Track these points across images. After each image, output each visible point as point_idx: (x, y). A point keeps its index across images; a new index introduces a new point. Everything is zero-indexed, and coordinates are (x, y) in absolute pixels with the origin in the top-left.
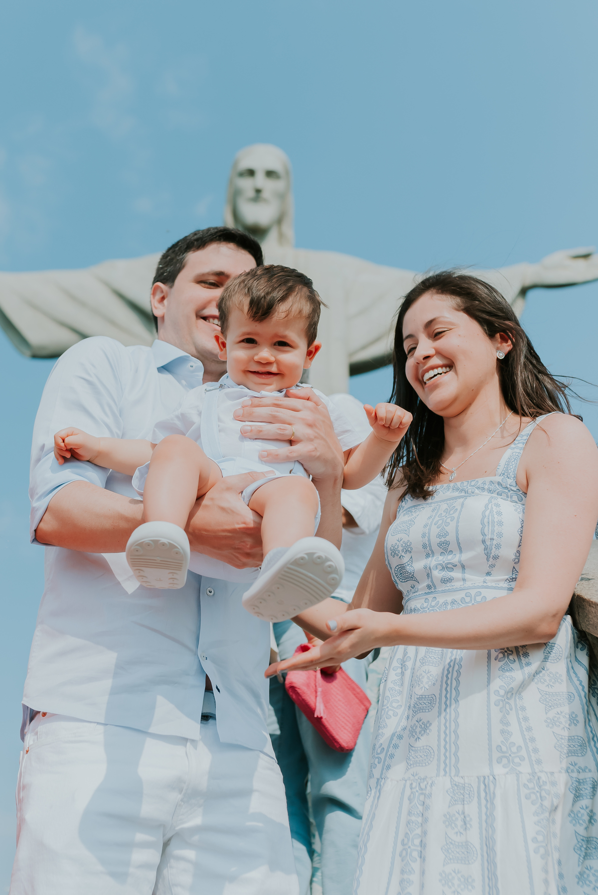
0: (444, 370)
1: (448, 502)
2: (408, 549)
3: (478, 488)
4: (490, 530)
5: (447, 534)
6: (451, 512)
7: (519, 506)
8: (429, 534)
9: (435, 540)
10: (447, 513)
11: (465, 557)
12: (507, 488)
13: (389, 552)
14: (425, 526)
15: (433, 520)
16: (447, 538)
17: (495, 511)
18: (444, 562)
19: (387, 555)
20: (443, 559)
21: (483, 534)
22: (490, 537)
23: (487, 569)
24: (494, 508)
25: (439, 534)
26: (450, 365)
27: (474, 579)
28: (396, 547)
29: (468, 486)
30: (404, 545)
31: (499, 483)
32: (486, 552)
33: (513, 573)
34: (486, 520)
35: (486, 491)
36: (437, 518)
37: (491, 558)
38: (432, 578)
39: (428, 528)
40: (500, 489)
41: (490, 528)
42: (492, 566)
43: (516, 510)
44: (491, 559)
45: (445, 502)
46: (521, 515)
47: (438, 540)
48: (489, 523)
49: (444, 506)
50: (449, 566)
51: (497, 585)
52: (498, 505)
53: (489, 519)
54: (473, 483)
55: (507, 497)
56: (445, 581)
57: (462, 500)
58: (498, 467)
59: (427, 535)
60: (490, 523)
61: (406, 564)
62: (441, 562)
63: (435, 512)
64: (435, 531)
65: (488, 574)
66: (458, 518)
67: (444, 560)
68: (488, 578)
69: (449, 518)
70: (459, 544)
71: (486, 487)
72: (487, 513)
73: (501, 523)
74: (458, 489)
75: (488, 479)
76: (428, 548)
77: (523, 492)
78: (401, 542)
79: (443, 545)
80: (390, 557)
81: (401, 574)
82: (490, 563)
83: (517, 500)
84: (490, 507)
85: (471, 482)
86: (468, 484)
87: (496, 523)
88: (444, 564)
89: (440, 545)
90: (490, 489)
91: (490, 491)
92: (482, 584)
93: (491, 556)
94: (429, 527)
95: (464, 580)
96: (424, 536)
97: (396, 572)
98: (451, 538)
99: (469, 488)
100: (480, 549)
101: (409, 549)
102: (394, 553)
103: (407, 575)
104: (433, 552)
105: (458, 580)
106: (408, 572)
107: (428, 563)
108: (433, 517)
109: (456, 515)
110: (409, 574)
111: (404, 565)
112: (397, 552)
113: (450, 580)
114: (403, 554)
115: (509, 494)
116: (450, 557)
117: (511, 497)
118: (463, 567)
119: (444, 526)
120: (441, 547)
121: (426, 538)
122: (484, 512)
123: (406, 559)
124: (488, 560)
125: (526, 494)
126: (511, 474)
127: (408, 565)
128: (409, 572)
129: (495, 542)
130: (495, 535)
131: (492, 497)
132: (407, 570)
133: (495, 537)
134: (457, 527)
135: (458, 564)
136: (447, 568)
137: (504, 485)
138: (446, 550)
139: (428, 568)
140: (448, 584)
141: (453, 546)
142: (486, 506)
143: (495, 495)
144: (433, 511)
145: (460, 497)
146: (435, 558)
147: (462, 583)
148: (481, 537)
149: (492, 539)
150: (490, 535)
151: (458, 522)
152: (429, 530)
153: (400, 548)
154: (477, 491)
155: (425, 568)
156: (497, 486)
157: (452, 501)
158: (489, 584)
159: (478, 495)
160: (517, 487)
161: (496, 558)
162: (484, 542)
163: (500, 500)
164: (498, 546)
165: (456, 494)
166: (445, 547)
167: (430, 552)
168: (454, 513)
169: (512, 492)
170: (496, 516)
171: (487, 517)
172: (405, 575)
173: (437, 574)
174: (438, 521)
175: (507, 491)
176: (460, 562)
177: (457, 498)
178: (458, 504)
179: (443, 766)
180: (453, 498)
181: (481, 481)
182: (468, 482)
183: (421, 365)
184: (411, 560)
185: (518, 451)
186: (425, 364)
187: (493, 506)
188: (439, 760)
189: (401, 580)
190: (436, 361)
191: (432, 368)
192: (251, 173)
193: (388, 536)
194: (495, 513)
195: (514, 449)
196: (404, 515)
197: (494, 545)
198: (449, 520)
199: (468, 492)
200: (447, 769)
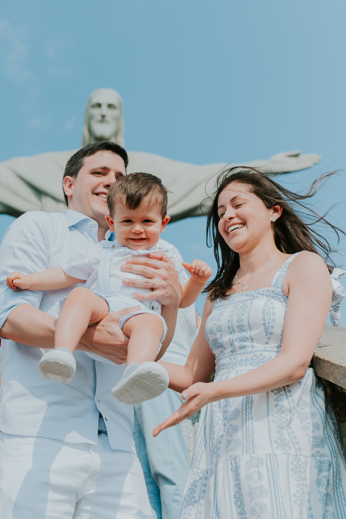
0: (240, 226)
1: (243, 302)
2: (219, 330)
3: (260, 294)
4: (268, 318)
5: (242, 320)
6: (245, 308)
7: (284, 304)
8: (232, 320)
9: (235, 324)
10: (242, 309)
11: (253, 333)
13: (208, 332)
14: (230, 316)
15: (234, 313)
16: (243, 323)
17: (271, 307)
18: (241, 336)
19: (207, 333)
20: (240, 335)
21: (264, 320)
22: (268, 322)
23: (266, 340)
24: (270, 305)
25: (238, 320)
26: (244, 223)
27: (259, 346)
28: (212, 329)
29: (254, 293)
30: (217, 327)
31: (272, 291)
32: (265, 330)
33: (281, 343)
34: (265, 312)
35: (265, 296)
36: (236, 312)
37: (269, 334)
38: (234, 346)
39: (231, 317)
40: (273, 294)
41: (268, 316)
42: (269, 338)
43: (283, 306)
44: (268, 335)
45: (241, 302)
46: (285, 309)
47: (237, 324)
48: (267, 313)
49: (240, 305)
50: (244, 339)
51: (272, 350)
52: (272, 304)
53: (267, 311)
54: (257, 291)
55: (278, 299)
56: (241, 348)
57: (251, 301)
58: (272, 282)
59: (231, 321)
60: (268, 313)
61: (218, 338)
62: (239, 337)
63: (235, 308)
64: (235, 319)
65: (267, 343)
66: (249, 311)
67: (241, 335)
68: (267, 345)
69: (243, 311)
70: (249, 326)
71: (265, 293)
72: (266, 308)
73: (274, 314)
74: (248, 295)
75: (266, 289)
76: (231, 329)
77: (287, 296)
78: (216, 326)
79: (240, 327)
80: (209, 335)
81: (215, 344)
82: (268, 337)
83: (283, 301)
84: (267, 304)
85: (256, 291)
86: (254, 292)
87: (271, 314)
88: (241, 338)
89: (238, 327)
90: (267, 295)
91: (267, 296)
92: (263, 349)
93: (269, 332)
94: (232, 316)
95: (253, 347)
96: (229, 322)
97: (212, 343)
98: (245, 322)
99: (255, 294)
100: (262, 329)
101: (220, 330)
102: (211, 332)
103: (218, 344)
104: (234, 331)
105: (249, 347)
106: (219, 343)
107: (232, 337)
108: (234, 311)
109: (248, 310)
110: (220, 344)
111: (217, 339)
112: (213, 332)
113: (244, 347)
114: (216, 333)
115: (279, 297)
116: (244, 333)
117: (280, 299)
118: (252, 339)
119: (241, 316)
120: (239, 328)
121: (230, 323)
122: (264, 307)
123: (218, 336)
124: (266, 335)
125: (288, 297)
126: (279, 286)
127: (220, 339)
128: (220, 343)
129: (271, 325)
130: (271, 320)
131: (269, 299)
132: (219, 342)
133: (271, 322)
134: (249, 316)
135: (249, 338)
136: (243, 340)
137: (275, 292)
138: (242, 329)
139: (231, 340)
140: (244, 350)
141: (246, 327)
142: (266, 304)
143: (270, 298)
144: (234, 307)
145: (250, 299)
146: (235, 334)
147: (251, 349)
148: (262, 322)
149: (269, 323)
150: (268, 320)
151: (249, 313)
152: (232, 318)
153: (215, 329)
154: (259, 296)
155: (230, 340)
156: (271, 293)
157: (245, 302)
158: (267, 349)
159: (260, 298)
160: (283, 294)
161: (271, 334)
162: (264, 324)
163: (273, 301)
164: (273, 327)
165: (247, 298)
166: (241, 328)
167: (232, 331)
168: (246, 308)
169: (280, 296)
170: (271, 310)
171: (266, 310)
172: (217, 345)
173: (237, 344)
174: (237, 313)
175: (277, 295)
176: (250, 336)
177: (247, 300)
178: (248, 303)
179: (245, 449)
180: (245, 300)
181: (261, 290)
182: (254, 291)
183: (227, 222)
184: (221, 336)
185: (283, 272)
186: (229, 222)
187: (269, 304)
188: (243, 446)
189: (215, 348)
190: (236, 220)
191: (234, 224)
192: (99, 105)
193: (207, 323)
194: (271, 308)
195: (281, 271)
196: (216, 311)
197: (270, 326)
198: (243, 313)
199: (254, 297)
200: (248, 451)
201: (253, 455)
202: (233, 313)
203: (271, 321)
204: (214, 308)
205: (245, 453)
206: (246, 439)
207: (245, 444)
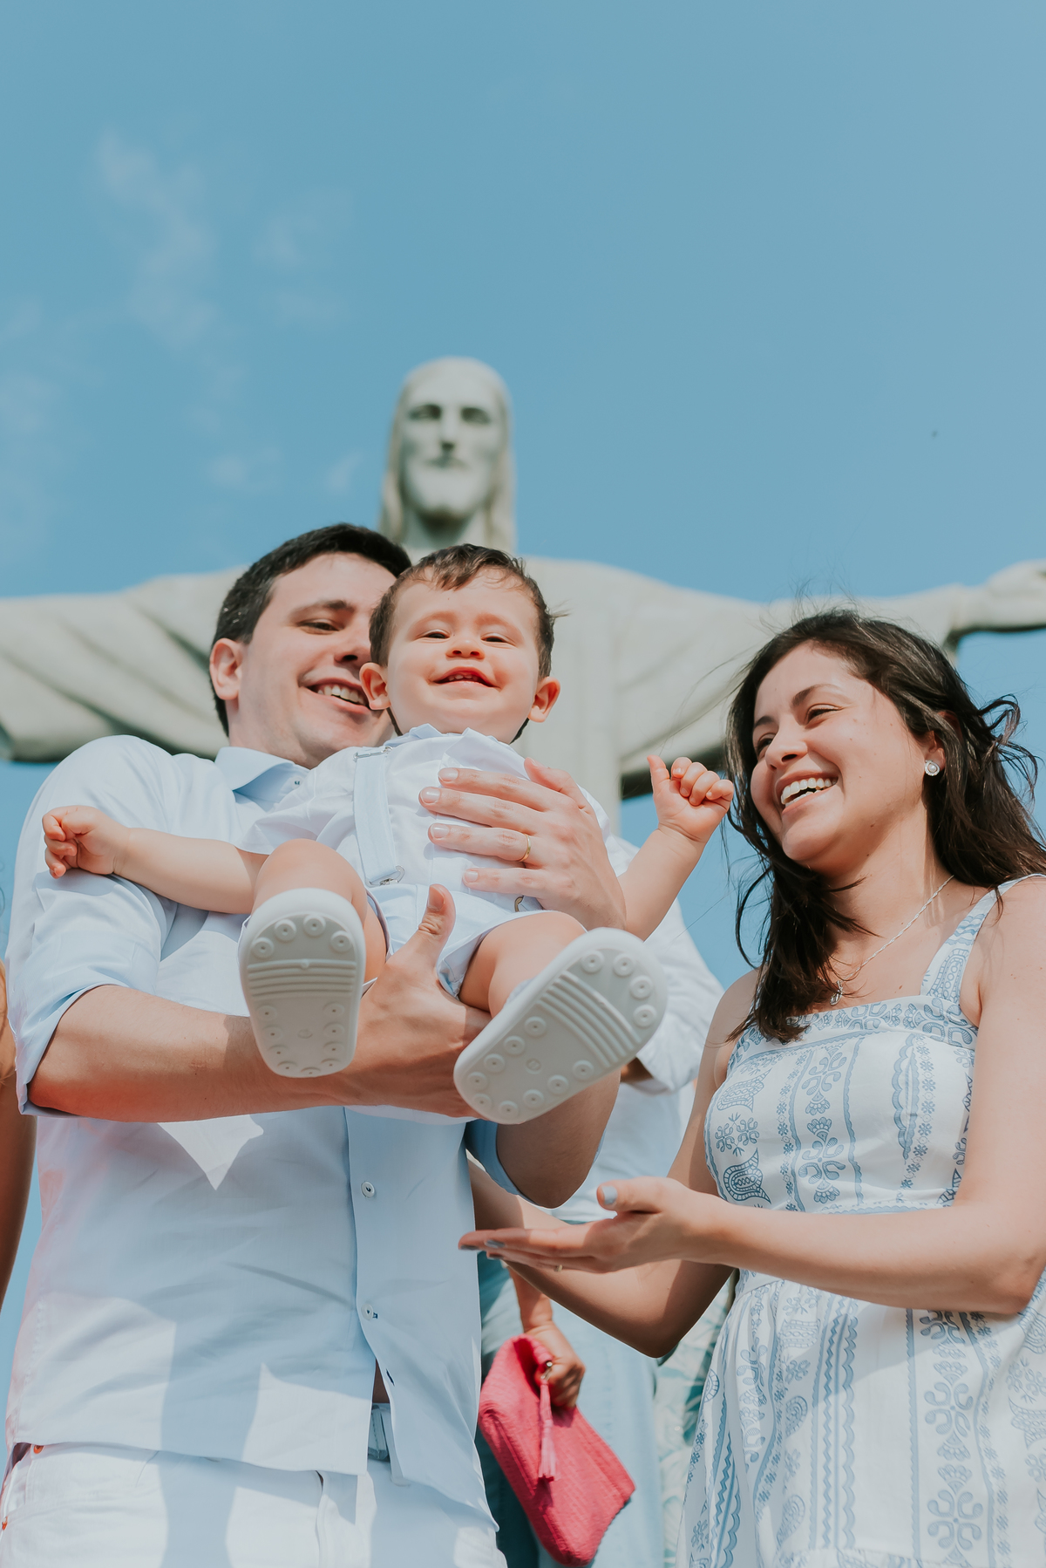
0: (820, 783)
1: (828, 1045)
2: (750, 1136)
3: (886, 1018)
4: (910, 1098)
5: (825, 1106)
6: (835, 1064)
7: (965, 1052)
8: (792, 1105)
9: (802, 1118)
10: (826, 1066)
11: (862, 1148)
12: (941, 1017)
13: (714, 1141)
14: (785, 1091)
15: (799, 1079)
16: (827, 1114)
17: (919, 1061)
18: (820, 1160)
19: (710, 1148)
20: (819, 1153)
21: (897, 1105)
22: (909, 1112)
23: (905, 1175)
24: (918, 1055)
25: (812, 1105)
26: (833, 775)
27: (880, 1194)
28: (727, 1131)
29: (867, 1015)
30: (742, 1127)
31: (927, 1008)
32: (902, 1139)
33: (953, 1183)
34: (902, 1078)
35: (901, 1023)
36: (807, 1077)
37: (913, 1154)
38: (796, 1192)
39: (789, 1094)
40: (928, 1019)
41: (910, 1093)
42: (914, 1168)
43: (959, 1060)
44: (911, 1155)
45: (823, 1045)
46: (967, 1071)
47: (809, 1118)
48: (907, 1083)
49: (821, 1053)
50: (831, 1168)
51: (924, 1206)
52: (924, 1051)
53: (907, 1076)
54: (876, 1009)
55: (943, 1034)
56: (823, 1197)
57: (854, 1041)
58: (925, 978)
59: (788, 1108)
60: (910, 1084)
61: (747, 1165)
62: (816, 1161)
63: (803, 1065)
64: (803, 1099)
65: (906, 1183)
66: (849, 1074)
67: (821, 1156)
68: (906, 1192)
69: (830, 1074)
70: (849, 1124)
71: (902, 1015)
72: (904, 1065)
73: (930, 1085)
74: (846, 1021)
75: (904, 1001)
76: (789, 1134)
77: (974, 1026)
78: (738, 1122)
79: (818, 1127)
80: (716, 1152)
81: (735, 1184)
82: (909, 1162)
83: (961, 1041)
84: (909, 1053)
85: (872, 1007)
86: (867, 1010)
87: (921, 1084)
88: (820, 1164)
89: (812, 1126)
90: (910, 1020)
91: (909, 1023)
92: (894, 1203)
93: (912, 1147)
94: (791, 1092)
95: (859, 1195)
96: (781, 1109)
97: (726, 1181)
98: (834, 1113)
99: (869, 1017)
100: (889, 1135)
101: (753, 1136)
102: (724, 1144)
103: (747, 1185)
104: (798, 1141)
105: (848, 1195)
106: (750, 1180)
107: (790, 1162)
108: (799, 1074)
109: (843, 1070)
110: (751, 1183)
111: (743, 1167)
112: (729, 1142)
113: (832, 1196)
114: (741, 1145)
115: (946, 1029)
116: (832, 1150)
117: (950, 1034)
118: (858, 1170)
119: (822, 1092)
120: (814, 1130)
121: (786, 1114)
122: (897, 1064)
123: (745, 1156)
124: (905, 1155)
125: (977, 1028)
126: (950, 990)
127: (751, 1166)
128: (752, 1179)
129: (919, 1121)
130: (920, 1106)
131: (913, 1036)
132: (749, 1176)
133: (919, 1112)
134: (846, 1091)
135: (848, 1164)
136: (826, 1171)
137: (937, 1010)
138: (823, 1136)
139: (789, 1171)
140: (829, 1204)
141: (838, 1128)
142: (902, 1053)
143: (918, 1031)
144: (799, 1062)
145: (851, 1036)
146: (802, 1151)
147: (855, 1201)
148: (892, 1112)
149: (914, 1115)
150: (909, 1107)
151: (847, 1082)
152: (793, 1097)
153: (735, 1134)
154: (883, 1024)
155: (784, 1172)
156: (922, 1012)
157: (834, 1044)
158: (908, 1204)
159: (885, 1030)
160: (962, 1016)
161: (921, 1151)
162: (897, 1120)
163: (928, 1042)
164: (925, 1129)
165: (844, 1030)
166: (822, 1132)
167: (793, 1141)
168: (840, 1065)
169: (951, 1025)
170: (920, 1071)
171: (904, 1072)
172: (743, 1186)
173: (807, 1184)
174: (809, 1082)
175: (941, 1023)
176: (851, 1160)
177: (843, 1037)
178: (846, 1048)
179: (821, 1528)
180: (836, 1039)
181: (890, 1004)
182: (867, 1007)
183: (778, 770)
184: (756, 1156)
185: (963, 946)
186: (784, 769)
187: (915, 1052)
188: (813, 1519)
189: (735, 1196)
190: (808, 764)
191: (799, 778)
192: (434, 412)
193: (711, 1111)
194: (919, 1066)
195: (955, 942)
196: (742, 1072)
197: (918, 1126)
198: (830, 1080)
199: (866, 1026)
200: (831, 1536)
201: (849, 1553)
202: (795, 1079)
203: (920, 1109)
204: (736, 1063)
205: (820, 1541)
206: (826, 1495)
207: (821, 1515)
